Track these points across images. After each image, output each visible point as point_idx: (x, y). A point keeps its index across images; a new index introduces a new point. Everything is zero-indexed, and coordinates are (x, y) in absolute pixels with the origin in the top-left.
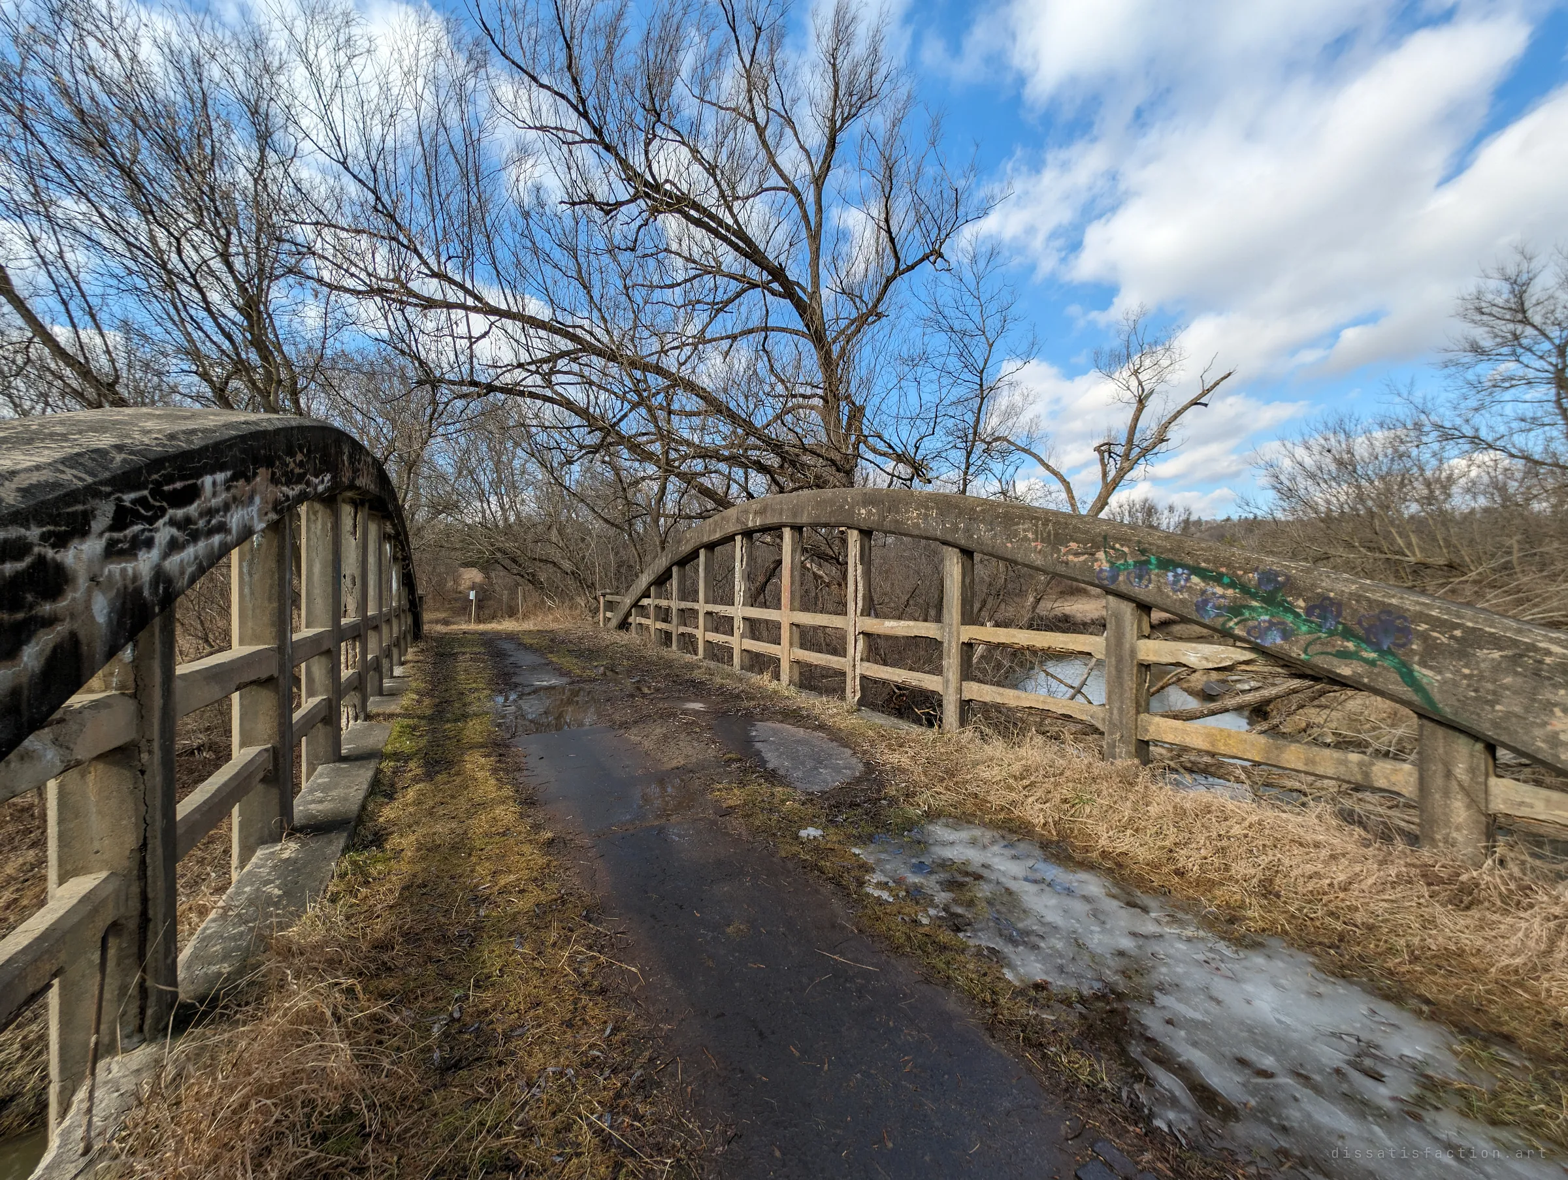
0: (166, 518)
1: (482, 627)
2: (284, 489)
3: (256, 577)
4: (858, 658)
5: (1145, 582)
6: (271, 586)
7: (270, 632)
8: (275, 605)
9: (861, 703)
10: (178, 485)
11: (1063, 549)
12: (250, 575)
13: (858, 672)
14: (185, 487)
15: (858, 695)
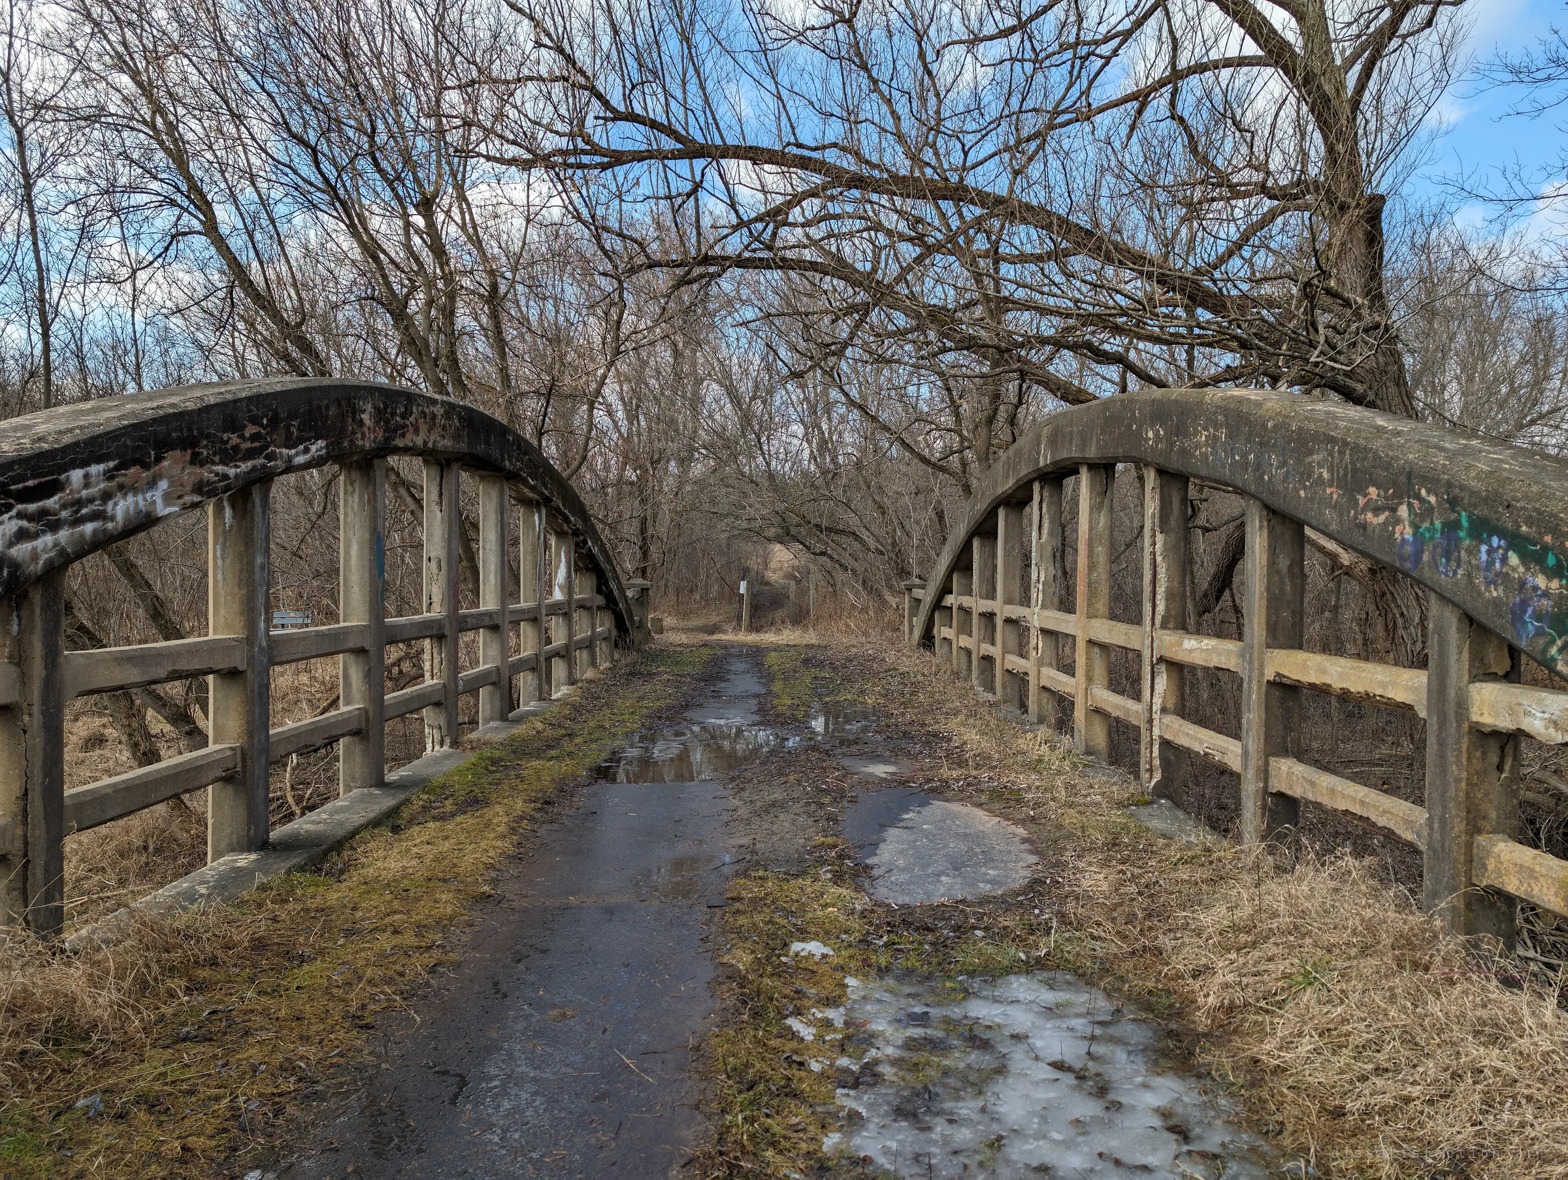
0: (14, 512)
1: (752, 638)
2: (219, 468)
3: (228, 561)
4: (1157, 707)
5: (1453, 564)
6: (241, 571)
7: (239, 622)
8: (244, 591)
9: (1161, 791)
10: (31, 483)
11: (1362, 501)
12: (223, 559)
13: (1156, 732)
14: (40, 484)
15: (1157, 776)
